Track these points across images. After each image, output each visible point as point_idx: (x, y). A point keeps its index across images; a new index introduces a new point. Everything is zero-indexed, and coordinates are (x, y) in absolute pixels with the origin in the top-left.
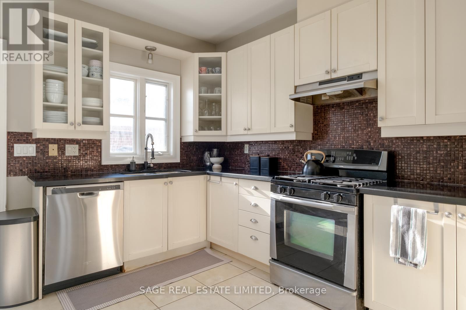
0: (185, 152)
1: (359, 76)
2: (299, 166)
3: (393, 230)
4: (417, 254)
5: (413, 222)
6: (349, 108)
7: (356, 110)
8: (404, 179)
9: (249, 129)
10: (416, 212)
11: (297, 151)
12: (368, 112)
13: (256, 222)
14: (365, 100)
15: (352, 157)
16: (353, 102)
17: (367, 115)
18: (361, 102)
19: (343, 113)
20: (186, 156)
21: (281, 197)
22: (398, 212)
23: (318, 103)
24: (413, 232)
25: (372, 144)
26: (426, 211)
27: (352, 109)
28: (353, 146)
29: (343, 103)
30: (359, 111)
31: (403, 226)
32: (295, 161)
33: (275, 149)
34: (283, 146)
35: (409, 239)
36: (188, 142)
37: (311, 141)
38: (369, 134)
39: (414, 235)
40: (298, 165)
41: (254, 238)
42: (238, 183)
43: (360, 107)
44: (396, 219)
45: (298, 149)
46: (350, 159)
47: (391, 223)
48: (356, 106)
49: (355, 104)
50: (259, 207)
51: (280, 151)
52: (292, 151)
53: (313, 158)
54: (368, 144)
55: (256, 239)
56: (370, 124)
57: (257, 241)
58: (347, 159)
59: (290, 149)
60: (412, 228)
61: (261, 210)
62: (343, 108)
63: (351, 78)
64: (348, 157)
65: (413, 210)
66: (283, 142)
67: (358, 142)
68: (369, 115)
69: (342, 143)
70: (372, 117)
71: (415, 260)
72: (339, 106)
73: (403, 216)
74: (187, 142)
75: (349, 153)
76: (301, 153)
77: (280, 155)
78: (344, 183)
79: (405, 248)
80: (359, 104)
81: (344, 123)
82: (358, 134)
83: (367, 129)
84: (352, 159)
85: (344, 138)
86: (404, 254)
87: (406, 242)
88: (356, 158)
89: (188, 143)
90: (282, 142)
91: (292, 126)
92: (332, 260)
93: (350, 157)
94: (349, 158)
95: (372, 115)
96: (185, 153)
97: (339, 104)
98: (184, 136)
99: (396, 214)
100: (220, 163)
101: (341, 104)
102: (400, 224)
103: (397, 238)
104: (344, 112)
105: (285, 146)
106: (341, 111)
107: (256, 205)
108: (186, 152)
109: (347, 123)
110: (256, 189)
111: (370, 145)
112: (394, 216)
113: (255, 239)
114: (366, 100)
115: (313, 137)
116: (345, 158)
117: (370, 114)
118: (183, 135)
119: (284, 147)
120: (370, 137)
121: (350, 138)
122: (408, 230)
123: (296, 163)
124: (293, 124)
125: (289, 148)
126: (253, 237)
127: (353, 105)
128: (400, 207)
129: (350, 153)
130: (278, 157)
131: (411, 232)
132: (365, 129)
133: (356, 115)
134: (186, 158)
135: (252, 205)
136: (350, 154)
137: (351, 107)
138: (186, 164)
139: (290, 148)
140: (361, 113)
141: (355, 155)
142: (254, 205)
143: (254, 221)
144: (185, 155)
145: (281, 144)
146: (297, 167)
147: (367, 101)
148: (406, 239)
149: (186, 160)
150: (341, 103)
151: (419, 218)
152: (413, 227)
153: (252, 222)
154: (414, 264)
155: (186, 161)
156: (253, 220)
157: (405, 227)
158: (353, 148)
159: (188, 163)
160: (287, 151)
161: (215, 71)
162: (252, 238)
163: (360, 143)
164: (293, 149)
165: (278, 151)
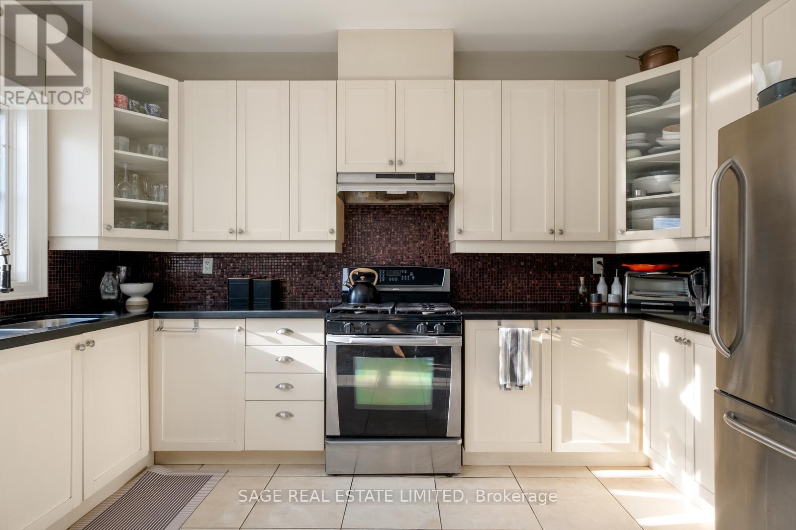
0: (57, 272)
1: (431, 176)
2: (320, 292)
3: (502, 355)
4: (525, 375)
5: (520, 343)
6: (397, 213)
7: (406, 216)
8: (460, 301)
9: (241, 232)
10: (523, 332)
11: (315, 269)
12: (421, 221)
13: (288, 387)
14: (417, 205)
15: (409, 277)
16: (402, 206)
17: (419, 224)
18: (413, 207)
19: (389, 218)
20: (60, 283)
21: (350, 340)
22: (507, 334)
23: (351, 201)
24: (522, 353)
25: (425, 260)
26: (531, 330)
27: (401, 215)
28: (402, 263)
29: (389, 206)
30: (411, 219)
31: (511, 349)
32: (312, 285)
33: (273, 267)
34: (290, 262)
35: (517, 362)
36: (63, 251)
37: (341, 254)
38: (422, 248)
39: (522, 356)
40: (318, 291)
41: (283, 415)
42: (243, 327)
43: (411, 213)
44: (504, 342)
45: (317, 266)
46: (406, 279)
47: (501, 348)
48: (406, 212)
49: (405, 209)
50: (296, 360)
51: (285, 270)
52: (307, 270)
53: (362, 279)
54: (421, 259)
55: (289, 415)
56: (424, 236)
57: (292, 417)
58: (403, 279)
59: (304, 266)
60: (520, 350)
61: (301, 365)
62: (389, 213)
63: (422, 176)
64: (403, 276)
65: (520, 330)
66: (289, 256)
67: (408, 257)
68: (422, 224)
69: (388, 258)
70: (426, 228)
71: (524, 381)
72: (384, 209)
73: (512, 338)
74: (60, 251)
75: (404, 272)
76: (324, 273)
77: (283, 277)
78: (436, 309)
79: (514, 371)
80: (410, 209)
81: (391, 232)
82: (409, 248)
83: (419, 241)
84: (408, 279)
85: (390, 251)
86: (513, 378)
87: (515, 364)
88: (413, 278)
89: (63, 253)
90: (287, 255)
91: (332, 232)
92: (431, 409)
93: (406, 276)
94: (404, 278)
95: (425, 224)
96: (57, 276)
97: (384, 206)
98: (56, 237)
99: (504, 337)
100: (144, 295)
101: (386, 207)
102: (509, 347)
103: (505, 363)
104: (391, 218)
105: (293, 261)
106: (386, 216)
107: (288, 360)
108: (60, 272)
109: (394, 232)
110: (288, 332)
111: (423, 260)
112: (503, 339)
113: (286, 416)
114: (419, 205)
115: (344, 248)
116: (399, 278)
117: (424, 223)
118: (54, 234)
119: (291, 264)
120: (423, 251)
121: (399, 252)
122: (516, 352)
123: (315, 288)
124: (335, 229)
125: (301, 264)
126: (281, 414)
127: (402, 210)
128: (509, 329)
129: (406, 271)
130: (279, 279)
131: (519, 354)
132: (417, 242)
133: (406, 223)
134: (60, 286)
135: (280, 360)
136: (406, 273)
137: (399, 212)
138: (60, 301)
139: (303, 264)
140: (413, 221)
141: (411, 274)
142: (283, 359)
143: (284, 386)
144: (57, 279)
145: (285, 259)
146: (315, 294)
147: (420, 207)
148: (514, 362)
149: (60, 290)
150: (386, 205)
151: (526, 338)
152: (521, 348)
153: (282, 389)
154: (519, 387)
155: (60, 294)
156: (281, 386)
157: (514, 350)
158: (402, 265)
159: (63, 297)
160: (297, 270)
161: (149, 111)
162: (281, 417)
163: (411, 258)
164: (308, 267)
165: (279, 270)
